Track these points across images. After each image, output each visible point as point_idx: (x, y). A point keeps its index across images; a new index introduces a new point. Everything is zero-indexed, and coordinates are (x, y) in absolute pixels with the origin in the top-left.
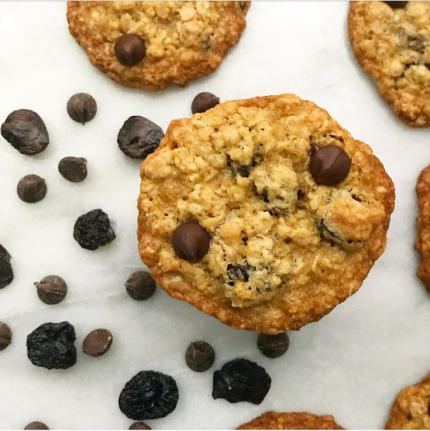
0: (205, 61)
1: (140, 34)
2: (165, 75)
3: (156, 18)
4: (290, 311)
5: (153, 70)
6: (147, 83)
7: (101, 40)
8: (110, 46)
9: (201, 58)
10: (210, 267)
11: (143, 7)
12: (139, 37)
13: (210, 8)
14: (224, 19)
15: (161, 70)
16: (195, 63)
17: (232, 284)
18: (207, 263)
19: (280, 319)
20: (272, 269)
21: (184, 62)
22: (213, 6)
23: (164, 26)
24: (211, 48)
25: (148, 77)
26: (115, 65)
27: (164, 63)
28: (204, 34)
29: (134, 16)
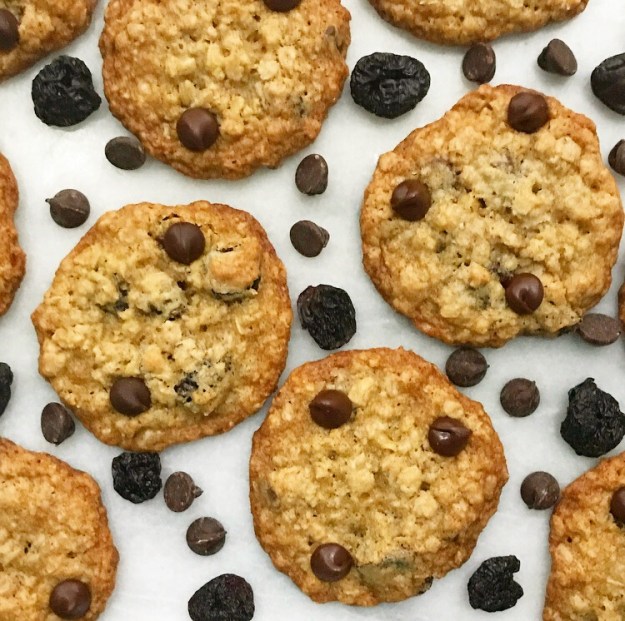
0: (301, 130)
1: (209, 106)
2: (249, 158)
3: (227, 81)
4: (254, 380)
5: (232, 153)
6: (227, 171)
7: (157, 121)
8: (171, 127)
9: (294, 127)
10: (162, 401)
11: (207, 69)
12: (207, 110)
13: (298, 57)
14: (318, 70)
15: (243, 152)
16: (287, 134)
17: (189, 400)
18: (157, 402)
19: (253, 393)
20: (210, 361)
21: (272, 136)
22: (301, 54)
23: (239, 91)
24: (306, 113)
25: (228, 164)
26: (181, 152)
27: (246, 141)
28: (295, 93)
29: (196, 82)
